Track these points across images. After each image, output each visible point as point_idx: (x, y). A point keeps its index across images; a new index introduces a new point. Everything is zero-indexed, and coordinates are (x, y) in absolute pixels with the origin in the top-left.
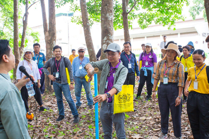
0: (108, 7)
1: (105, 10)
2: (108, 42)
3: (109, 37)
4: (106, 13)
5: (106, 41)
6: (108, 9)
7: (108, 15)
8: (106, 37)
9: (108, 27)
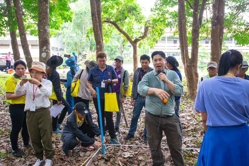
0: (46, 21)
1: (43, 23)
2: (47, 51)
3: (48, 46)
4: (45, 26)
5: (45, 50)
6: (46, 22)
7: (46, 27)
8: (45, 47)
9: (47, 38)
